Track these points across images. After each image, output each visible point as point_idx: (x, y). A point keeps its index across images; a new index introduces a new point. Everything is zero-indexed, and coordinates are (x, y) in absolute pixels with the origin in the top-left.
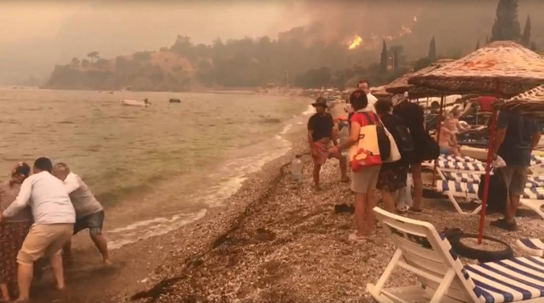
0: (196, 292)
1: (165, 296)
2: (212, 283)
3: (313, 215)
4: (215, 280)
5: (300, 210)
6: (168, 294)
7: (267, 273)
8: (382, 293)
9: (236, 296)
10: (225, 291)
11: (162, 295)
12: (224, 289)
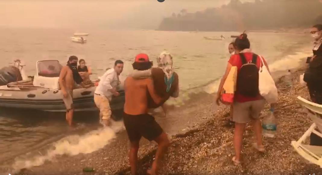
0: (206, 138)
1: (189, 137)
2: (216, 134)
3: (289, 105)
4: (218, 133)
5: (283, 102)
6: (191, 136)
7: (247, 133)
8: (300, 146)
9: (226, 142)
10: (221, 139)
11: (188, 136)
12: (221, 138)
